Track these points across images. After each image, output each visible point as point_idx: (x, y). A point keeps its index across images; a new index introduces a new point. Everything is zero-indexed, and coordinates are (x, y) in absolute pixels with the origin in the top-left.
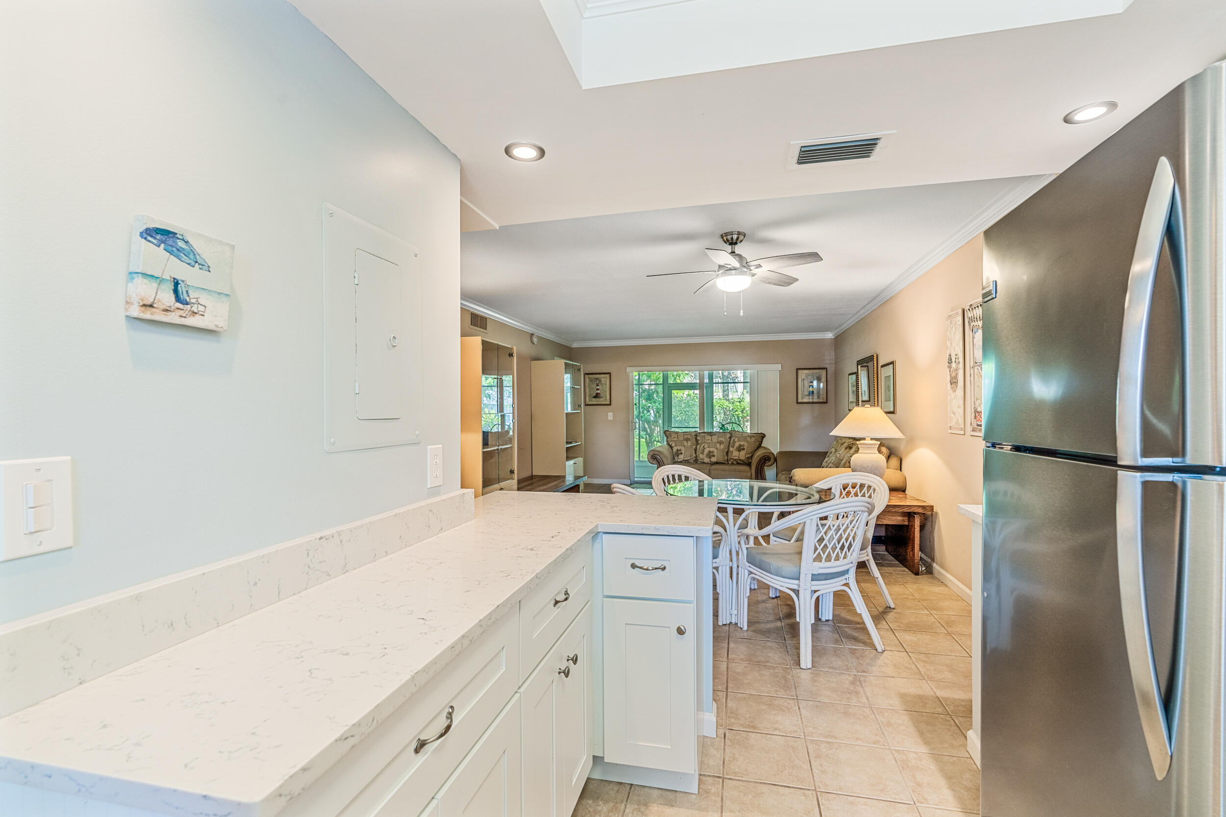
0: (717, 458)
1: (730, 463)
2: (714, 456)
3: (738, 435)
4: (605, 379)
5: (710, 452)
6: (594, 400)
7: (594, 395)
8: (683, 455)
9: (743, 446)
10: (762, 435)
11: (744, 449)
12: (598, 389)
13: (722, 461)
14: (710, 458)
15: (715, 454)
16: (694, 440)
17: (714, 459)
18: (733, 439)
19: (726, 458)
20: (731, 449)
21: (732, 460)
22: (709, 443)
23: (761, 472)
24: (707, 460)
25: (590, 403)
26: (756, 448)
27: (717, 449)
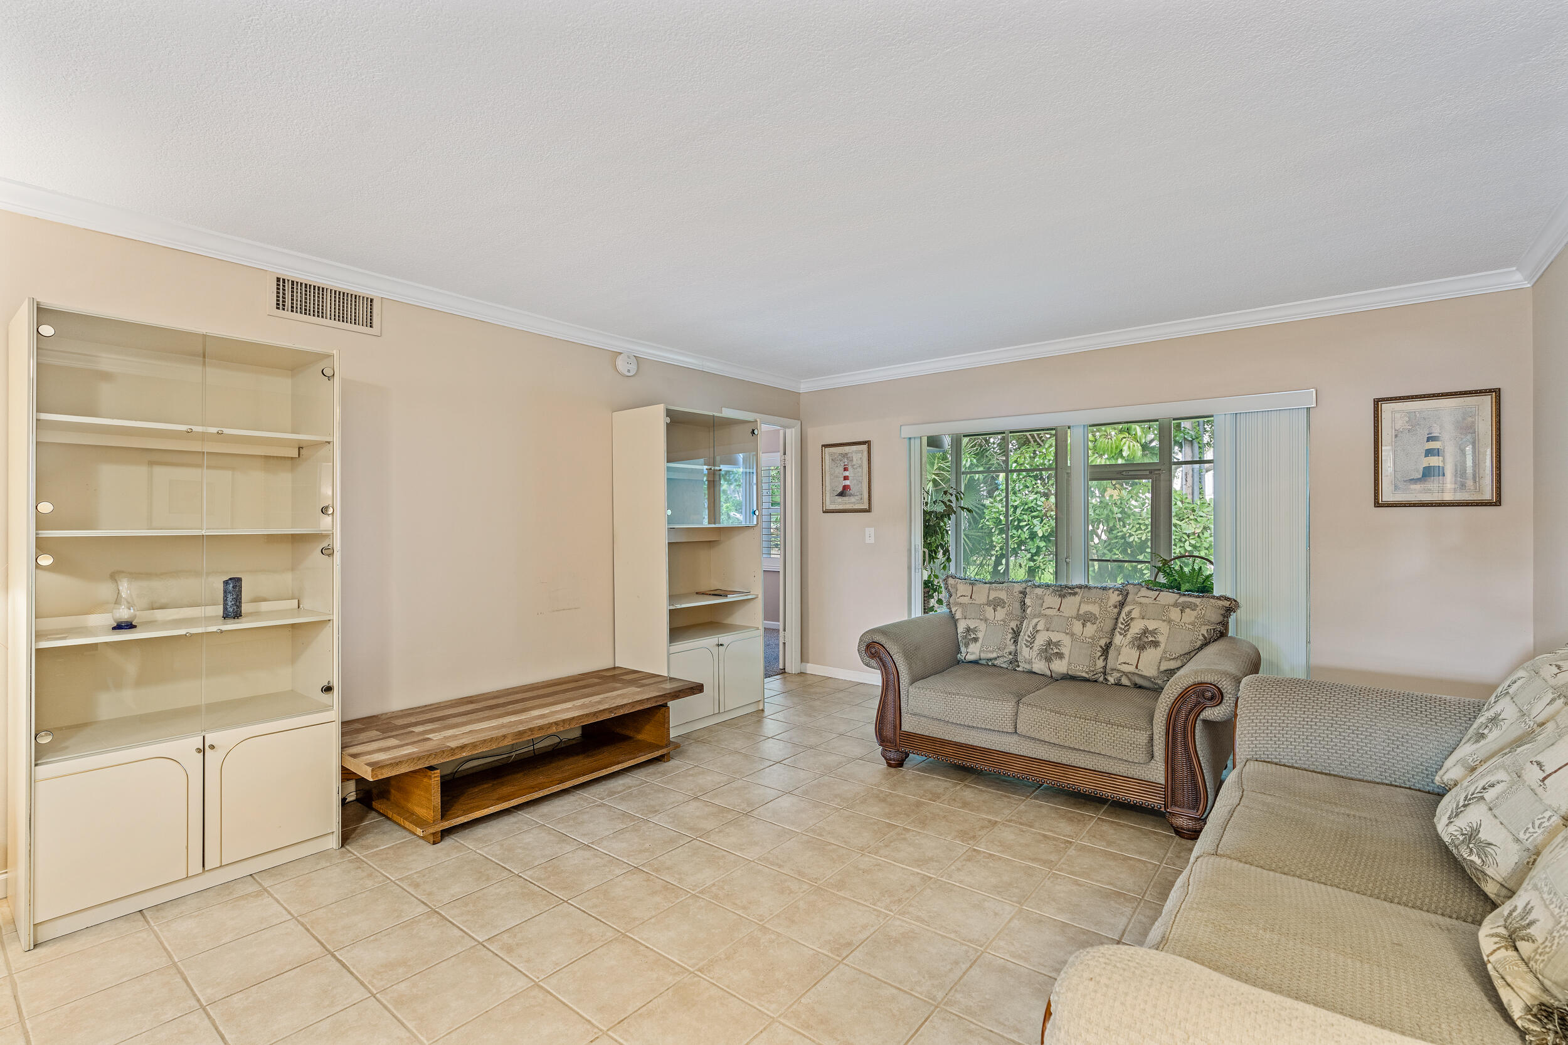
0: (1070, 664)
1: (1111, 680)
2: (1060, 656)
3: (1143, 600)
4: (859, 455)
5: (1049, 643)
6: (840, 499)
7: (840, 489)
8: (979, 644)
9: (1154, 632)
10: (1227, 604)
11: (1156, 644)
12: (846, 478)
13: (1084, 675)
14: (1049, 660)
15: (1065, 651)
16: (1017, 605)
17: (1060, 667)
18: (1126, 609)
19: (1100, 663)
20: (1118, 639)
21: (1116, 675)
22: (1051, 617)
23: (1185, 737)
24: (1039, 666)
25: (832, 507)
26: (1199, 643)
27: (1072, 635)
